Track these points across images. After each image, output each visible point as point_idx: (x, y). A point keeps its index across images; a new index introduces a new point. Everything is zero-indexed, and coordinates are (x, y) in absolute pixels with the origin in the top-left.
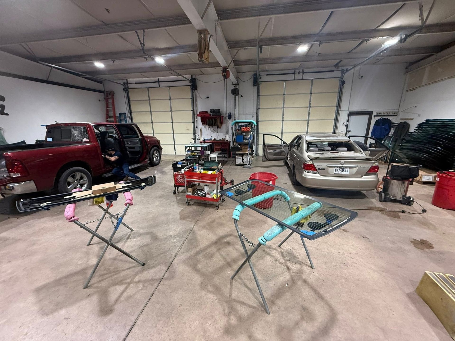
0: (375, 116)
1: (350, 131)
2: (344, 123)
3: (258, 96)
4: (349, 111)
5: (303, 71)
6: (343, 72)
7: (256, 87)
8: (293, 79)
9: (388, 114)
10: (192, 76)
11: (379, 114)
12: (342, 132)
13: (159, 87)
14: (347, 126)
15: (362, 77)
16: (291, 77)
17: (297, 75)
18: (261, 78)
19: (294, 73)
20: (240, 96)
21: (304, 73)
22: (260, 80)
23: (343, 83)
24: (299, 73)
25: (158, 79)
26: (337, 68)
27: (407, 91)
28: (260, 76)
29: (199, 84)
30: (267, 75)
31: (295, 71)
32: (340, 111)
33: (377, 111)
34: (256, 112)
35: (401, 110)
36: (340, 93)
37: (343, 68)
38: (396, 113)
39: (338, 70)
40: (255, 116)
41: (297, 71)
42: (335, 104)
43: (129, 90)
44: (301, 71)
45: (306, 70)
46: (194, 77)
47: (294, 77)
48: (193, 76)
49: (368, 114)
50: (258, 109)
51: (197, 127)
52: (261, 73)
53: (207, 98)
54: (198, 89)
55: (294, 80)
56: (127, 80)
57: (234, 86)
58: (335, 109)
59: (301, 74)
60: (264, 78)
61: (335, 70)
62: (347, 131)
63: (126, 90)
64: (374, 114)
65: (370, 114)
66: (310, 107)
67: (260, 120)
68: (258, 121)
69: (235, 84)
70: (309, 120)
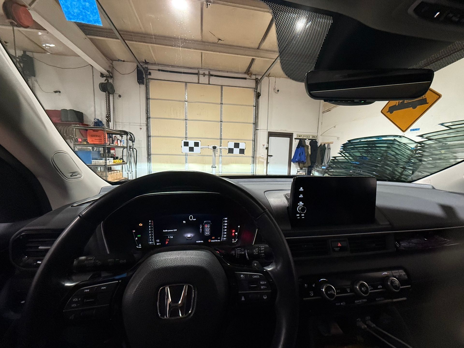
0: (295, 139)
1: (272, 156)
2: (264, 145)
3: (148, 99)
4: (268, 131)
5: (209, 73)
6: (257, 82)
7: (143, 87)
8: (197, 82)
9: (308, 137)
10: (25, 52)
11: (299, 136)
12: (263, 157)
14: (267, 148)
15: (278, 91)
16: (194, 78)
17: (201, 77)
18: (150, 74)
19: (198, 74)
20: (116, 96)
21: (210, 75)
22: (149, 77)
23: (258, 95)
24: (204, 75)
26: (250, 76)
27: (323, 112)
28: (149, 71)
30: (159, 70)
31: (199, 72)
32: (258, 130)
33: (298, 133)
34: (145, 122)
35: (320, 134)
36: (257, 106)
37: (257, 77)
38: (316, 137)
39: (251, 78)
40: (145, 128)
41: (201, 72)
42: (252, 120)
44: (207, 73)
45: (212, 73)
46: (29, 54)
47: (199, 79)
48: (27, 52)
49: (288, 136)
50: (148, 118)
52: (150, 67)
54: (37, 75)
55: (199, 83)
57: (105, 78)
58: (252, 126)
59: (207, 77)
60: (155, 74)
61: (247, 78)
62: (268, 156)
64: (295, 136)
65: (290, 136)
66: (222, 122)
67: (151, 135)
68: (149, 135)
69: (106, 77)
70: (222, 139)
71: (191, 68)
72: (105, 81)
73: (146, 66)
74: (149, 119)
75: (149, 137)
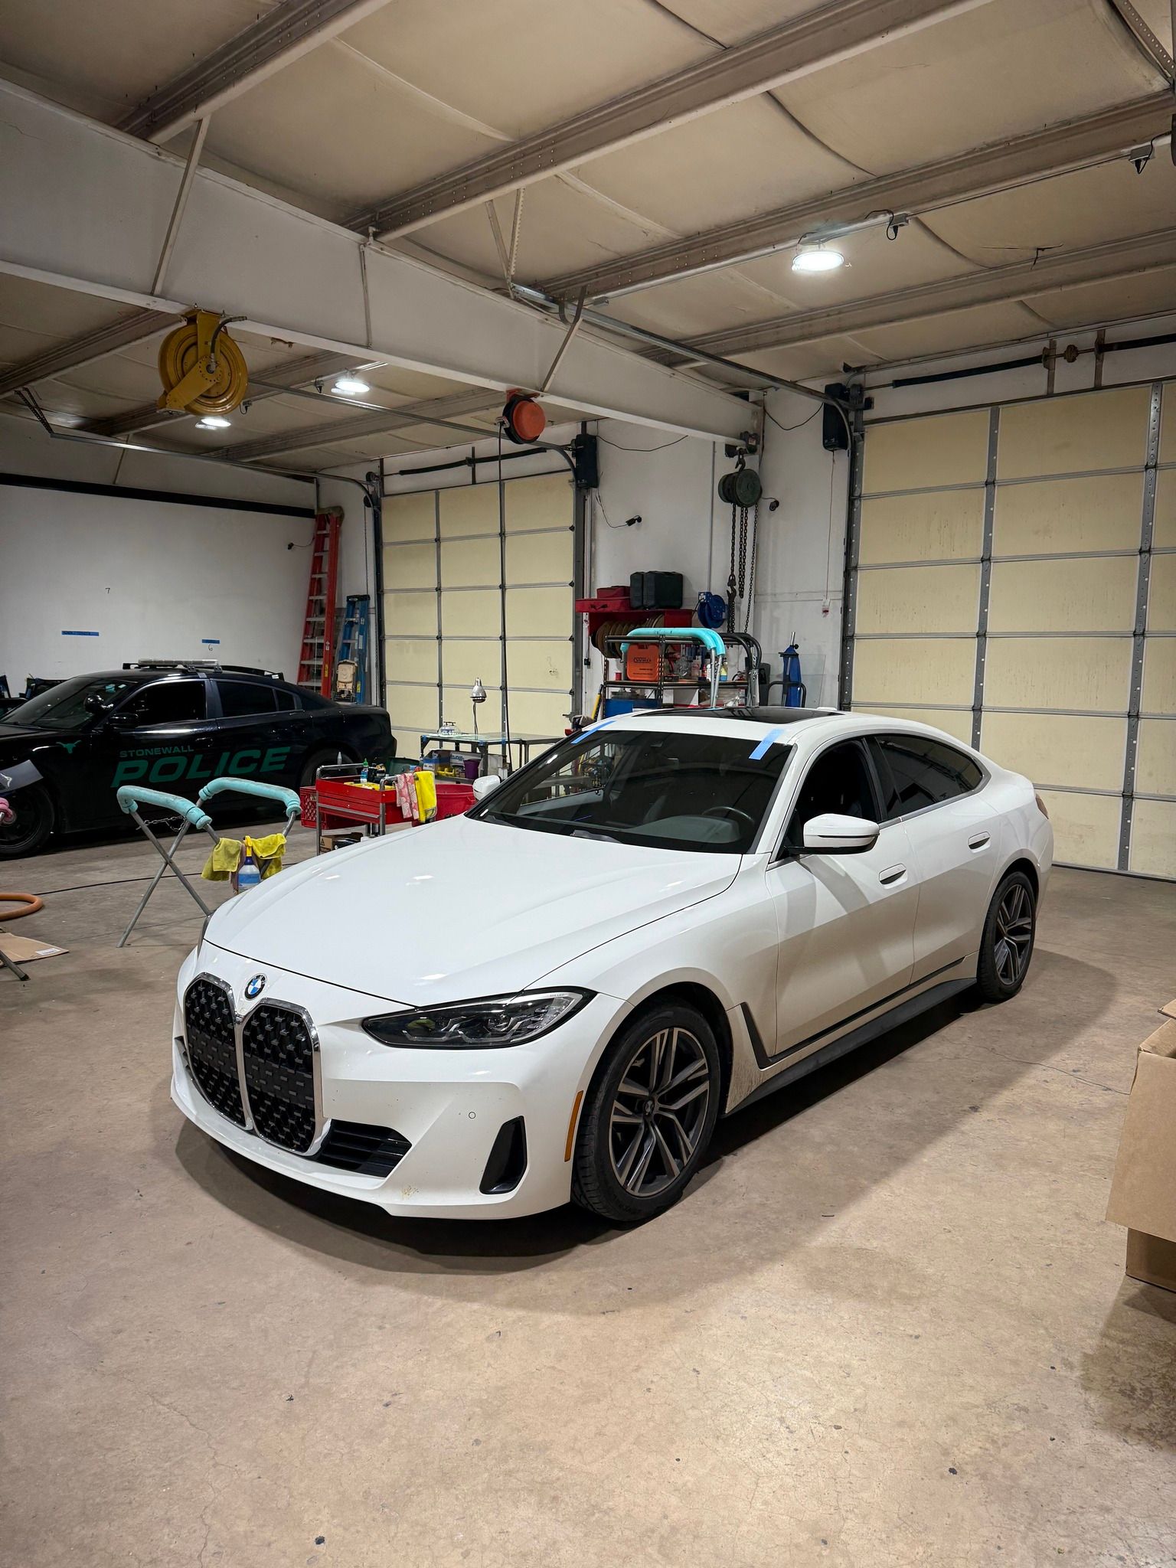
3: (854, 499)
5: (1100, 338)
7: (843, 457)
8: (1043, 391)
10: (584, 425)
13: (474, 482)
16: (1034, 379)
18: (869, 404)
19: (1045, 358)
20: (765, 504)
21: (1102, 348)
22: (868, 415)
24: (1072, 354)
25: (473, 449)
28: (867, 394)
29: (609, 460)
30: (898, 383)
31: (1049, 347)
34: (840, 587)
43: (385, 501)
44: (1089, 338)
46: (591, 429)
47: (1049, 379)
48: (588, 424)
50: (851, 569)
51: (588, 663)
52: (871, 378)
53: (630, 522)
54: (602, 481)
55: (1051, 394)
56: (382, 461)
57: (736, 459)
59: (1088, 359)
60: (887, 402)
63: (374, 502)
66: (1149, 551)
67: (857, 631)
68: (850, 634)
69: (741, 452)
70: (1143, 634)
71: (1019, 340)
72: (736, 467)
73: (859, 378)
74: (853, 573)
75: (847, 639)
